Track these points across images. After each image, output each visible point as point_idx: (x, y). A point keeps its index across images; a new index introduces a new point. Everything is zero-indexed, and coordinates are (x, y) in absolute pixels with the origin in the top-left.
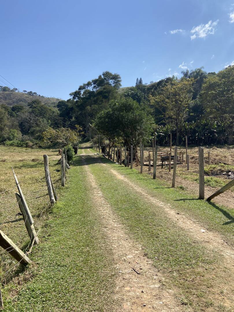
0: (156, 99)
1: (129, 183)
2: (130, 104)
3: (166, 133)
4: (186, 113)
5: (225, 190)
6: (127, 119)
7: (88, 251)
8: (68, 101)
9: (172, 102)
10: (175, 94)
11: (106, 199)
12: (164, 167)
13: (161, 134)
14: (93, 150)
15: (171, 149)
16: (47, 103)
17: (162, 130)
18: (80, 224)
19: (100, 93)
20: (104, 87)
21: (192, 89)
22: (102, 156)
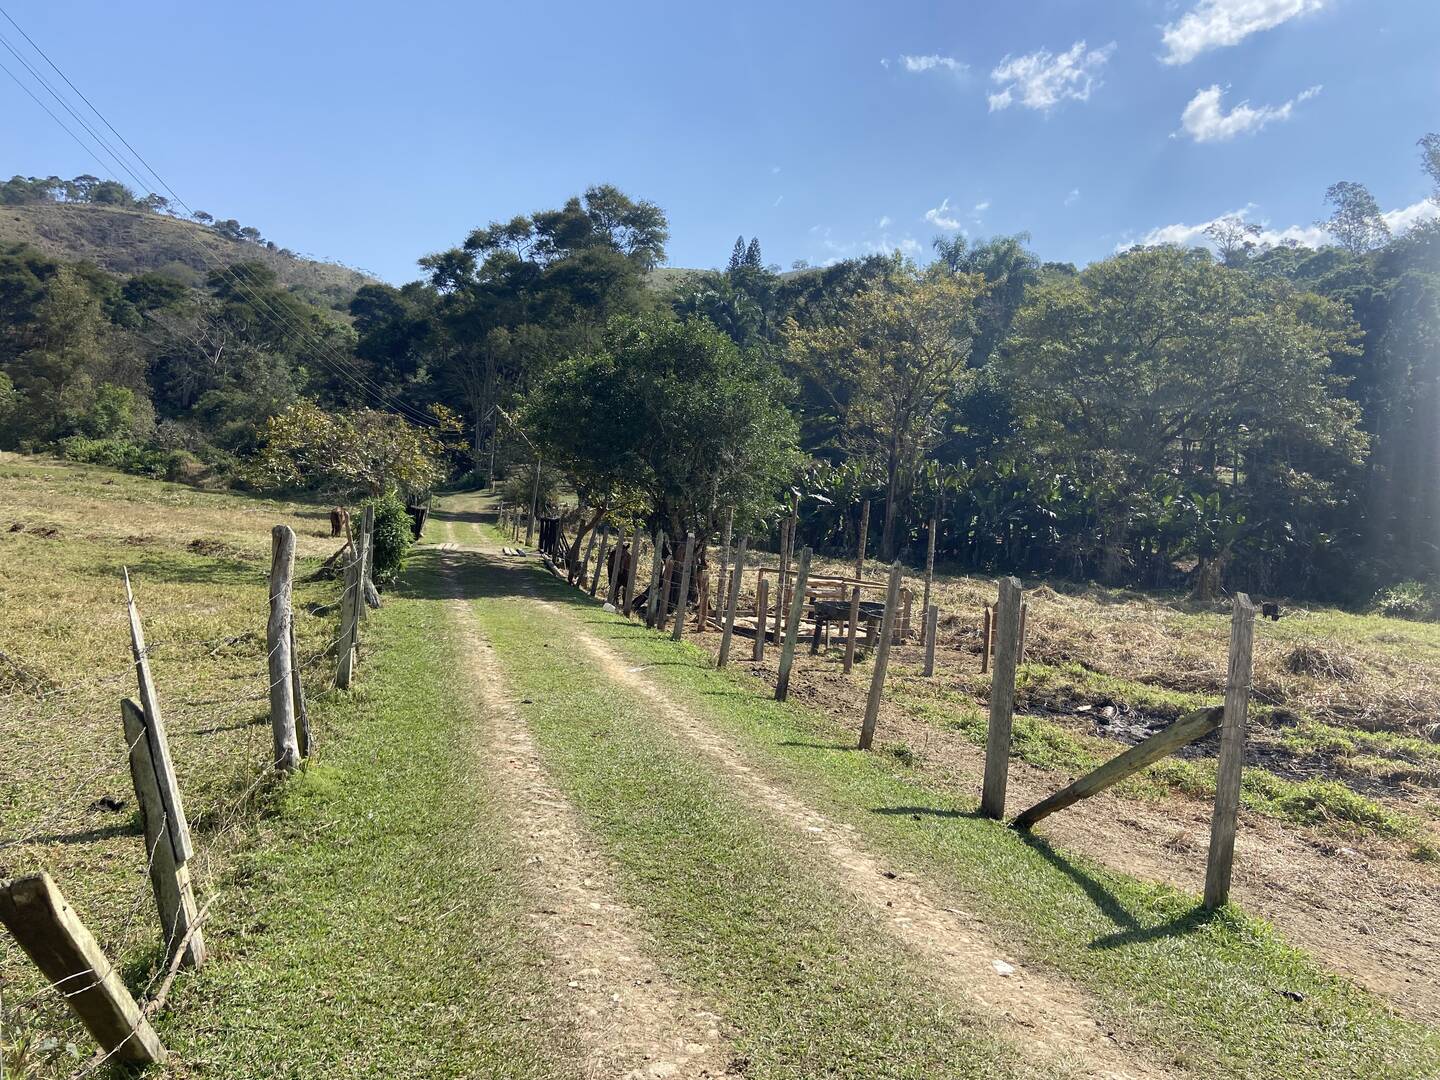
0: (815, 339)
1: (667, 705)
2: (699, 347)
3: (839, 495)
4: (935, 418)
5: (1100, 784)
6: (683, 410)
7: (456, 1024)
8: (410, 290)
9: (883, 362)
10: (899, 332)
11: (550, 770)
12: (822, 648)
13: (820, 497)
14: (496, 532)
15: (858, 574)
16: (302, 287)
17: (826, 481)
18: (419, 886)
19: (562, 277)
20: (583, 252)
21: (972, 322)
22: (539, 564)
